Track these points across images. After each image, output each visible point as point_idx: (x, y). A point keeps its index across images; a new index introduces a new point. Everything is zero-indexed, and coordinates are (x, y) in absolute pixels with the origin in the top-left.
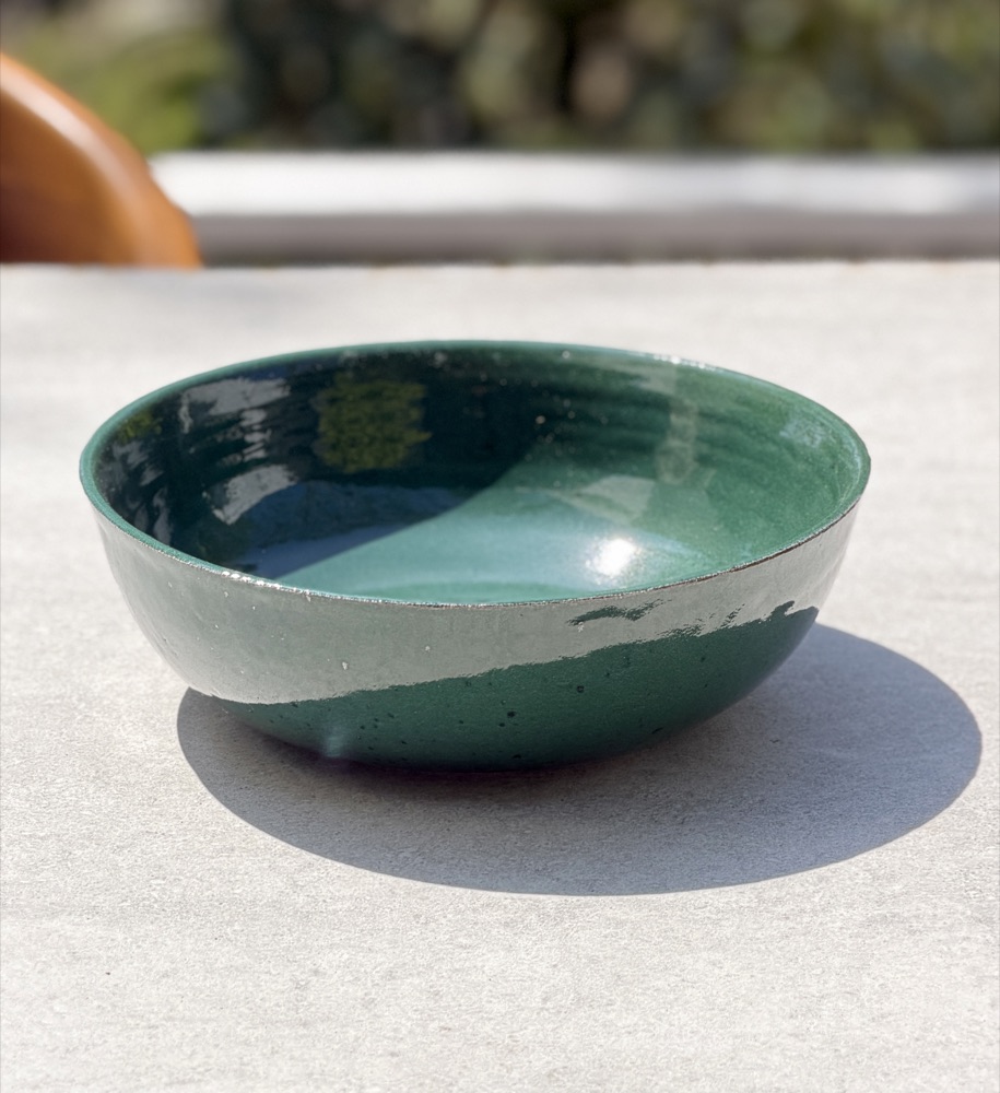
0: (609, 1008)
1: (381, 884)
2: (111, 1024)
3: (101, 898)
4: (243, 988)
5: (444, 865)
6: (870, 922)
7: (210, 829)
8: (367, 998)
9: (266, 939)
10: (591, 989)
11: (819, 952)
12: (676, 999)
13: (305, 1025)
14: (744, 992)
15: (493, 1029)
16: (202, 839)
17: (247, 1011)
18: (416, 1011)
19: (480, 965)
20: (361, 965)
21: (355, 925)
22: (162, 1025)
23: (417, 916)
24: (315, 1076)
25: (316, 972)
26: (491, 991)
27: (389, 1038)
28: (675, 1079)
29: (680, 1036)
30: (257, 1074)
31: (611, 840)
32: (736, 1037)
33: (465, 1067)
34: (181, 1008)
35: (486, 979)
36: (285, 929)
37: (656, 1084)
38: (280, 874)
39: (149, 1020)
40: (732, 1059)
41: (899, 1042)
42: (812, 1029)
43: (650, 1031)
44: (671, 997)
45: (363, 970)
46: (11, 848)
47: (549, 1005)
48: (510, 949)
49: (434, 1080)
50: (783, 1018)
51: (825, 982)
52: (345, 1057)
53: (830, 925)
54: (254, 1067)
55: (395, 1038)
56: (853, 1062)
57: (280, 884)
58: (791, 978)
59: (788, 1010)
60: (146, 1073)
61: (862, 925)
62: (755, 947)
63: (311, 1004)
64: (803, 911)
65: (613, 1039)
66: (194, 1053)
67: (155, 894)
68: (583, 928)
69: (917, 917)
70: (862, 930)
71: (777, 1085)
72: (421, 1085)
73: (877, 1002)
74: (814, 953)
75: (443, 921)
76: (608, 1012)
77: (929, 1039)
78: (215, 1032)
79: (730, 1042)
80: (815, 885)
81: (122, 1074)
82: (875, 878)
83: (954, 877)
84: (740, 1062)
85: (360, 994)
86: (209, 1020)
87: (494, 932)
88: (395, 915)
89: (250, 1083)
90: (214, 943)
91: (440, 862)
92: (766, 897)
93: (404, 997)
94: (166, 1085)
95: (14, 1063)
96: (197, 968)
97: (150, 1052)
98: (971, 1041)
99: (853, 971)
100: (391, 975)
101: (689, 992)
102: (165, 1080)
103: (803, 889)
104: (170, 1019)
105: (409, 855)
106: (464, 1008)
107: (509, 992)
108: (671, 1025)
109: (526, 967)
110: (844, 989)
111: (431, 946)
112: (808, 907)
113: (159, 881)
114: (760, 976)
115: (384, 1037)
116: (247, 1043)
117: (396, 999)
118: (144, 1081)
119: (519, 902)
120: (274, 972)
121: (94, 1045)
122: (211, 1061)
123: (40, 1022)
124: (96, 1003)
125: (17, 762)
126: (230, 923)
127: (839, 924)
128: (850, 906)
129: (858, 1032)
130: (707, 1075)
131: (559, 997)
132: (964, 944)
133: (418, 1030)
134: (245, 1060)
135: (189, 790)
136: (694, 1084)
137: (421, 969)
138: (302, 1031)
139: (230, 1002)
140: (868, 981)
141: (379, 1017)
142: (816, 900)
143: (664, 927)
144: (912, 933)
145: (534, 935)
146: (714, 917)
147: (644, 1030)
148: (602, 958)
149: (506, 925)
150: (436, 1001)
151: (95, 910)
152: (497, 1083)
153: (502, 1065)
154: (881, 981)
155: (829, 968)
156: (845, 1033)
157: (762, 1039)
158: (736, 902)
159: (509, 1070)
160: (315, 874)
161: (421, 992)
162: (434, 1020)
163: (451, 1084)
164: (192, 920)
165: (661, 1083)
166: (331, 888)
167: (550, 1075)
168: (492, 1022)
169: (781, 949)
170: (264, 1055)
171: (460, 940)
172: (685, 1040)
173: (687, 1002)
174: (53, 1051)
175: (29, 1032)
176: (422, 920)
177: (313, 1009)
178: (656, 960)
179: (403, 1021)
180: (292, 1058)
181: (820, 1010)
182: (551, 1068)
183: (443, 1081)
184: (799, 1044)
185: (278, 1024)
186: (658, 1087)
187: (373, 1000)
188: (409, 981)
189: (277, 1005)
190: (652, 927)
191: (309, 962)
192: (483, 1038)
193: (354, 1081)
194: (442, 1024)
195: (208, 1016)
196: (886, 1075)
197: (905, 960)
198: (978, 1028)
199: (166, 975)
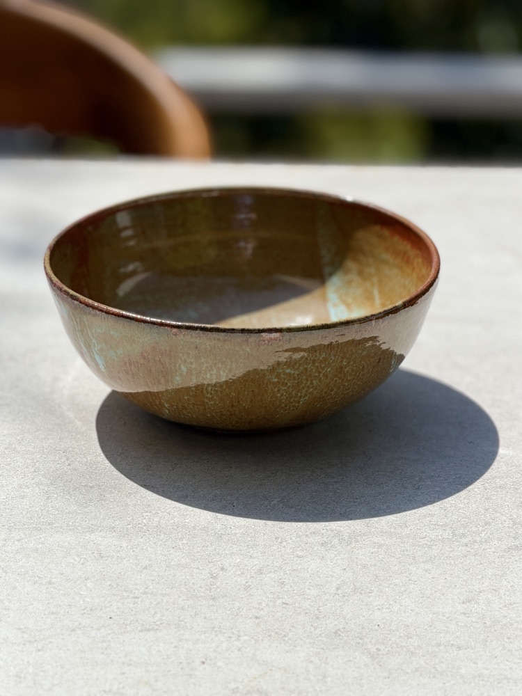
0: (370, 595)
2: (115, 595)
3: (117, 523)
4: (184, 577)
5: (293, 509)
6: (510, 549)
7: (176, 484)
8: (247, 585)
9: (199, 549)
10: (362, 583)
11: (481, 566)
12: (405, 590)
13: (213, 599)
14: (440, 588)
16: (172, 490)
17: (185, 590)
18: (271, 593)
19: (306, 567)
20: (246, 566)
21: (245, 542)
22: (141, 596)
23: (277, 538)
24: (216, 629)
25: (222, 569)
26: (310, 583)
27: (255, 608)
28: (400, 637)
29: (405, 612)
30: (187, 627)
31: (381, 497)
32: (434, 614)
33: (293, 626)
34: (151, 587)
35: (308, 576)
36: (209, 543)
37: (390, 639)
39: (134, 593)
40: (431, 626)
41: (518, 619)
42: (473, 611)
43: (389, 609)
44: (403, 589)
45: (246, 568)
46: (75, 492)
47: (339, 592)
48: (322, 558)
49: (276, 633)
50: (459, 603)
51: (483, 583)
52: (232, 619)
53: (489, 550)
54: (185, 623)
55: (259, 608)
56: (493, 630)
57: (209, 517)
58: (465, 581)
59: (462, 599)
60: (130, 624)
61: (505, 551)
62: (448, 562)
63: (218, 587)
64: (475, 542)
65: (370, 612)
66: (156, 613)
67: (145, 521)
68: (361, 548)
70: (505, 554)
71: (452, 642)
72: (270, 636)
73: (508, 596)
74: (479, 566)
75: (290, 541)
76: (369, 597)
78: (167, 602)
79: (431, 616)
80: (483, 527)
81: (117, 624)
82: (514, 524)
84: (434, 628)
85: (244, 582)
86: (165, 594)
87: (315, 549)
88: (266, 537)
89: (182, 632)
90: (172, 551)
91: (292, 507)
92: (457, 532)
93: (266, 585)
94: (140, 631)
95: (64, 615)
96: (162, 564)
97: (133, 612)
99: (498, 577)
100: (260, 572)
101: (412, 586)
102: (139, 628)
103: (476, 529)
104: (145, 593)
105: (276, 503)
106: (295, 592)
107: (319, 584)
108: (401, 606)
109: (330, 569)
110: (492, 588)
111: (282, 556)
112: (478, 539)
113: (147, 514)
114: (449, 579)
115: (253, 607)
116: (183, 609)
117: (262, 585)
118: (129, 628)
119: (330, 532)
120: (201, 568)
121: (105, 607)
122: (164, 618)
123: (79, 593)
124: (109, 583)
125: (83, 443)
126: (181, 539)
127: (493, 550)
128: (500, 540)
129: (497, 613)
130: (417, 635)
131: (345, 587)
133: (271, 604)
134: (181, 618)
136: (409, 640)
137: (276, 568)
138: (212, 602)
139: (177, 585)
140: (505, 583)
141: (252, 595)
142: (483, 535)
143: (403, 548)
145: (336, 551)
146: (429, 543)
147: (387, 608)
148: (369, 566)
149: (322, 545)
150: (282, 588)
151: (113, 529)
152: (308, 636)
153: (312, 625)
154: (512, 584)
155: (486, 575)
156: (489, 613)
157: (447, 615)
158: (441, 535)
159: (316, 629)
161: (275, 582)
162: (279, 599)
163: (285, 636)
164: (162, 536)
165: (392, 639)
167: (336, 632)
168: (309, 601)
169: (462, 563)
170: (191, 616)
171: (298, 552)
172: (407, 614)
173: (411, 592)
174: (84, 610)
175: (73, 599)
176: (279, 541)
177: (219, 590)
178: (396, 568)
179: (264, 598)
180: (205, 618)
181: (479, 599)
182: (337, 628)
183: (281, 634)
184: (466, 618)
185: (200, 598)
186: (391, 641)
187: (250, 585)
188: (269, 575)
189: (201, 587)
190: (396, 549)
191: (219, 563)
192: (304, 610)
193: (235, 632)
194: (284, 601)
195: (164, 592)
196: (509, 638)
199: (146, 568)
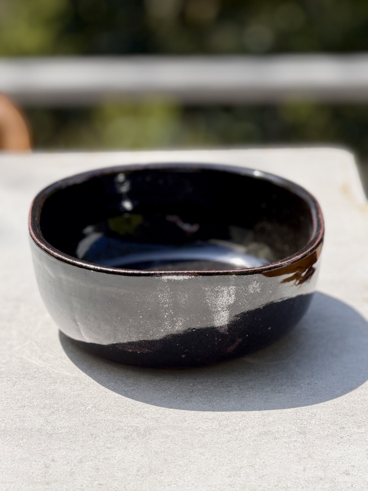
0: (162, 474)
1: (79, 421)
4: (25, 468)
6: (260, 434)
7: (16, 397)
8: (72, 471)
9: (35, 446)
10: (155, 466)
11: (241, 448)
12: (187, 470)
13: (48, 484)
14: (212, 466)
15: (118, 484)
16: (13, 402)
17: (26, 478)
18: (89, 477)
19: (114, 456)
20: (70, 457)
21: (69, 439)
23: (92, 435)
25: (53, 460)
26: (118, 467)
27: (79, 489)
29: (187, 486)
31: (166, 399)
35: (116, 462)
36: (42, 441)
38: (42, 417)
41: (269, 487)
42: (237, 482)
43: (176, 484)
44: (185, 469)
45: (70, 459)
47: (139, 473)
48: (126, 448)
50: (226, 477)
51: (243, 461)
53: (245, 436)
57: (42, 421)
58: (230, 460)
59: (228, 474)
61: (257, 436)
62: (217, 446)
63: (50, 475)
64: (235, 430)
65: (162, 488)
68: (154, 439)
69: (278, 432)
70: (257, 438)
73: (261, 470)
74: (239, 448)
75: (102, 437)
76: (161, 476)
77: (280, 486)
78: (14, 488)
80: (241, 418)
83: (292, 414)
85: (69, 470)
86: (12, 482)
87: (120, 441)
88: (84, 434)
90: (16, 448)
91: (102, 411)
93: (85, 471)
96: (9, 459)
98: (295, 486)
99: (253, 456)
100: (81, 461)
101: (192, 466)
105: (90, 408)
106: (107, 475)
107: (125, 468)
108: (185, 481)
109: (131, 456)
110: (249, 464)
111: (96, 448)
112: (238, 428)
114: (218, 459)
117: (82, 471)
120: (37, 461)
126: (22, 439)
127: (248, 435)
128: (253, 427)
129: (254, 483)
131: (143, 469)
132: (295, 444)
133: (90, 485)
135: (10, 381)
137: (92, 458)
138: (47, 487)
139: (20, 474)
140: (258, 460)
141: (76, 479)
142: (241, 425)
143: (184, 438)
144: (276, 439)
145: (135, 442)
146: (202, 433)
147: (174, 484)
148: (160, 452)
149: (125, 438)
150: (97, 472)
154: (263, 461)
155: (244, 455)
156: (249, 484)
158: (211, 426)
160: (55, 417)
161: (92, 468)
162: (95, 481)
164: (8, 438)
166: (60, 423)
168: (118, 481)
169: (227, 447)
171: (108, 445)
173: (191, 471)
176: (94, 436)
177: (51, 477)
178: (180, 453)
179: (85, 481)
181: (240, 473)
185: (38, 484)
187: (74, 472)
188: (87, 463)
189: (38, 475)
190: (179, 438)
191: (50, 456)
194: (99, 482)
195: (11, 480)
197: (272, 451)
198: (298, 480)
